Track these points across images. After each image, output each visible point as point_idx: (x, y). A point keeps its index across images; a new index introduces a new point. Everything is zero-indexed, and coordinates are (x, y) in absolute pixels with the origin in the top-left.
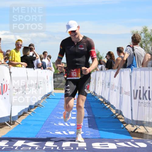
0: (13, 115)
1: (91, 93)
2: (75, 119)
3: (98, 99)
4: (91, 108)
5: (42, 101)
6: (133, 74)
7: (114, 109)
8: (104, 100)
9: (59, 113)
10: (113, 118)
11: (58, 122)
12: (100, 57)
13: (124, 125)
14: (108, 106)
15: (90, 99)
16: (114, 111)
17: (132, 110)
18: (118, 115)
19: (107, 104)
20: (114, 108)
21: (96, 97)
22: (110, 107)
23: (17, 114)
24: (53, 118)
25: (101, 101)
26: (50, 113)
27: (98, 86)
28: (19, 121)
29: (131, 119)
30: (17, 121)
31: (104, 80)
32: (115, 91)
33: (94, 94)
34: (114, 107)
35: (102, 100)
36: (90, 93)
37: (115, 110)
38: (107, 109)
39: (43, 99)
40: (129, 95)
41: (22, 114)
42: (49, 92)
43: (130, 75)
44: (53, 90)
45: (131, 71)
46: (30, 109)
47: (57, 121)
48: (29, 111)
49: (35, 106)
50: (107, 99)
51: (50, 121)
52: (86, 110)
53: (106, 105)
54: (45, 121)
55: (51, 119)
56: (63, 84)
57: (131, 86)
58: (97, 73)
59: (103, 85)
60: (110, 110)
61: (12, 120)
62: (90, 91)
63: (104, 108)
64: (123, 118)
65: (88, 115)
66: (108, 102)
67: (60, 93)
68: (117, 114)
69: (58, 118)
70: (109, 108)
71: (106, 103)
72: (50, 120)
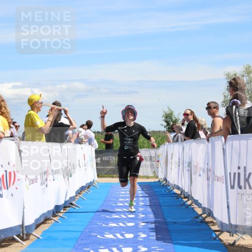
0: (26, 224)
1: (161, 180)
2: (133, 226)
3: (171, 190)
4: (160, 206)
5: (78, 197)
6: (227, 146)
7: (199, 207)
8: (182, 192)
9: (105, 217)
10: (197, 222)
11: (103, 233)
12: (174, 119)
13: (217, 233)
14: (189, 202)
15: (158, 192)
16: (199, 211)
17: (228, 207)
18: (206, 217)
19: (187, 199)
20: (199, 205)
21: (169, 188)
22: (192, 203)
23: (34, 222)
24: (96, 226)
25: (176, 194)
26: (91, 217)
27: (171, 168)
28: (38, 233)
29: (227, 223)
30: (33, 233)
31: (180, 158)
32: (200, 176)
33: (164, 182)
34: (199, 203)
35: (179, 192)
36: (159, 181)
37: (200, 209)
38: (187, 206)
39: (79, 194)
40: (223, 183)
41: (42, 220)
42: (89, 182)
43: (223, 148)
44: (96, 178)
45: (224, 140)
46: (57, 213)
47: (102, 231)
48: (54, 215)
49: (64, 207)
50: (186, 190)
51: (90, 232)
52: (152, 210)
53: (185, 200)
54: (82, 232)
55: (92, 228)
56: (113, 167)
57: (225, 167)
58: (169, 146)
59: (179, 166)
60: (193, 208)
61: (25, 232)
62: (159, 177)
63: (182, 205)
64: (215, 221)
65: (156, 218)
66: (189, 195)
67: (107, 182)
68: (204, 216)
69: (104, 225)
70: (190, 205)
71: (185, 198)
72: (90, 230)
